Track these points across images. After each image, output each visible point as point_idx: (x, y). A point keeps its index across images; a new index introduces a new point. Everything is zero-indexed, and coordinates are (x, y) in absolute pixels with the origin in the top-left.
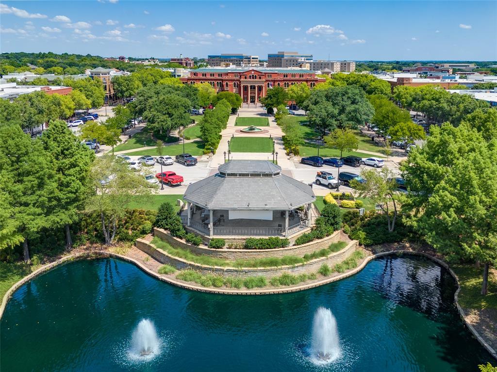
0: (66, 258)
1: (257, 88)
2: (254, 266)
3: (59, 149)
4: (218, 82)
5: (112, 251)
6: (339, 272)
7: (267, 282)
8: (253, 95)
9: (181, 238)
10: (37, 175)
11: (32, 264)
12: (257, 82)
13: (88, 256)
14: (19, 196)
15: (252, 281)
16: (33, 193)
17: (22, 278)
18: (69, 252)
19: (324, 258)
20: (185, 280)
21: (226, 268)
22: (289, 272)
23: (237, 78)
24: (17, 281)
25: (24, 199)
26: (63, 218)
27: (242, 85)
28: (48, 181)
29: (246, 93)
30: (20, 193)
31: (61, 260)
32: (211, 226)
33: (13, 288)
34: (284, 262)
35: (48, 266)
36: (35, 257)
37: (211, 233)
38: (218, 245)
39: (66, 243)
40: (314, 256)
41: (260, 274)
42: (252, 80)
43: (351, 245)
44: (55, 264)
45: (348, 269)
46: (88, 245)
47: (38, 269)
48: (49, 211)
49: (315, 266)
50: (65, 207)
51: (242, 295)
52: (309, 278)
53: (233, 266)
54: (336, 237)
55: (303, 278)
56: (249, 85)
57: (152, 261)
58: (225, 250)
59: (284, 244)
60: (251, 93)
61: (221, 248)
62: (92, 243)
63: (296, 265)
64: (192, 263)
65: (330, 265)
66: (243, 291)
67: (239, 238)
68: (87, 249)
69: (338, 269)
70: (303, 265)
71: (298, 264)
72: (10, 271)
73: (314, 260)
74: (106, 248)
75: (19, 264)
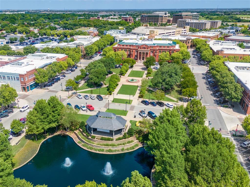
0: (56, 134)
1: (145, 53)
2: (102, 145)
3: (53, 105)
4: (129, 50)
5: (68, 133)
6: (127, 150)
7: (105, 150)
8: (143, 56)
9: (85, 133)
10: (47, 114)
11: (47, 135)
12: (145, 51)
13: (61, 134)
14: (42, 120)
15: (101, 150)
16: (46, 119)
17: (44, 139)
18: (56, 132)
19: (124, 145)
20: (84, 146)
21: (94, 145)
22: (112, 149)
23: (137, 48)
24: (43, 140)
25: (44, 120)
26: (54, 125)
27: (139, 52)
28: (50, 115)
29: (140, 55)
30: (42, 119)
31: (54, 135)
32: (92, 132)
33: (42, 142)
34: (111, 145)
35: (51, 136)
36: (48, 134)
37: (92, 133)
38: (94, 137)
39: (56, 130)
40: (121, 144)
41: (103, 148)
42: (144, 50)
43: (136, 141)
44: (52, 136)
45: (131, 149)
46: (62, 131)
47: (48, 137)
48: (50, 123)
49: (120, 148)
50: (54, 122)
51: (97, 153)
52: (117, 151)
53: (96, 145)
54: (131, 139)
55: (115, 151)
56: (142, 52)
57: (77, 139)
58: (95, 139)
59: (112, 140)
60: (142, 55)
61: (94, 139)
62: (63, 130)
63: (114, 147)
64: (86, 142)
65: (125, 148)
66: (98, 152)
67: (100, 136)
68: (61, 132)
69: (127, 149)
70: (116, 147)
71: (115, 147)
72: (41, 137)
73: (121, 146)
74: (66, 132)
75: (44, 135)
